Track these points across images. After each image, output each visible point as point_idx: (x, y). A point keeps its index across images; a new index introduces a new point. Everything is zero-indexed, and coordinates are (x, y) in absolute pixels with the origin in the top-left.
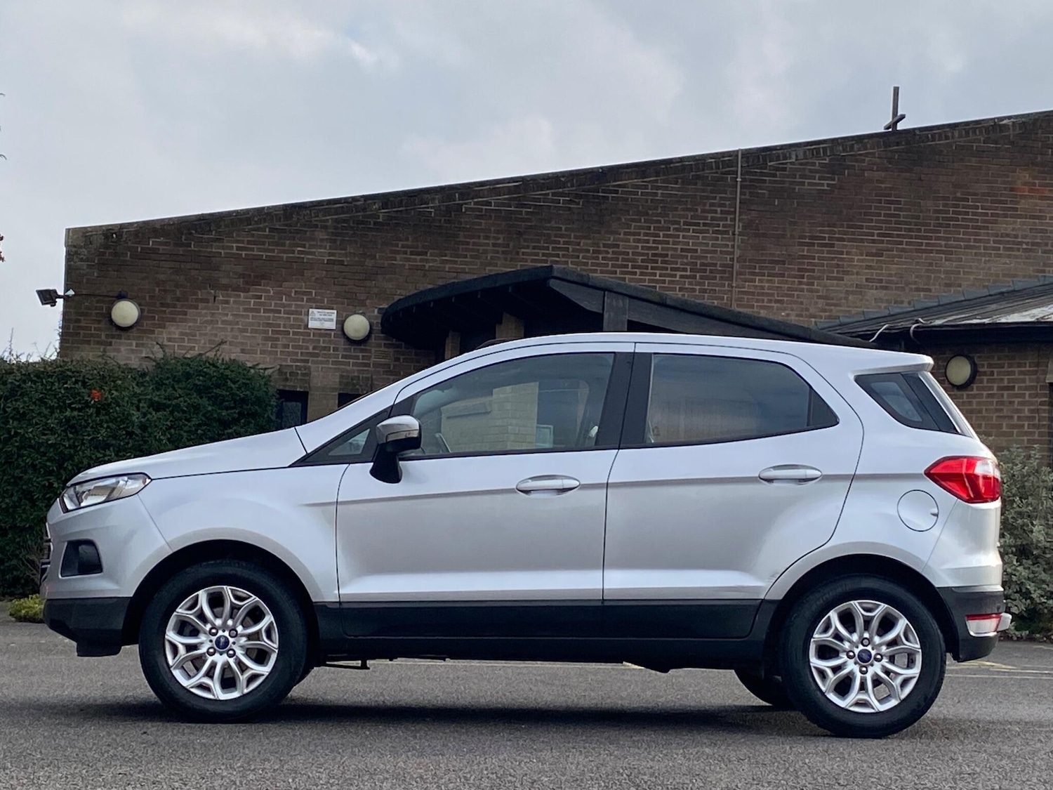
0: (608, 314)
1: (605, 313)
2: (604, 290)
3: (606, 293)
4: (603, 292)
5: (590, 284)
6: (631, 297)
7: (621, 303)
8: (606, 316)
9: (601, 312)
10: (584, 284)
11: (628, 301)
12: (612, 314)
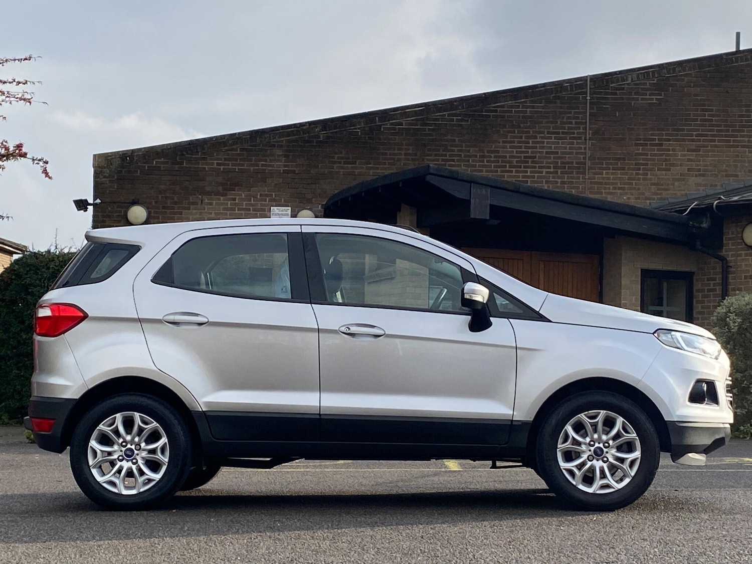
0: (474, 200)
1: (471, 199)
2: (470, 182)
3: (472, 184)
4: (470, 184)
6: (491, 187)
7: (484, 191)
8: (472, 201)
9: (468, 198)
10: (454, 177)
11: (489, 190)
12: (477, 200)
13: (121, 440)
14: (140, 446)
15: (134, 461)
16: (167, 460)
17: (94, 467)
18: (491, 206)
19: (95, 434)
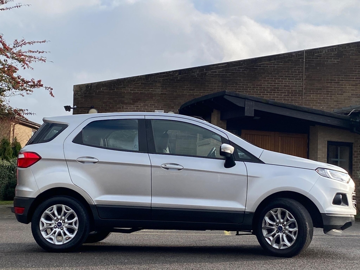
0: (247, 107)
1: (245, 107)
2: (245, 99)
3: (246, 100)
4: (245, 100)
5: (240, 97)
6: (255, 101)
7: (251, 103)
8: (246, 108)
9: (244, 106)
10: (237, 97)
11: (254, 103)
12: (248, 107)
13: (56, 218)
14: (65, 221)
15: (62, 228)
16: (77, 228)
17: (42, 231)
18: (255, 110)
19: (43, 215)
